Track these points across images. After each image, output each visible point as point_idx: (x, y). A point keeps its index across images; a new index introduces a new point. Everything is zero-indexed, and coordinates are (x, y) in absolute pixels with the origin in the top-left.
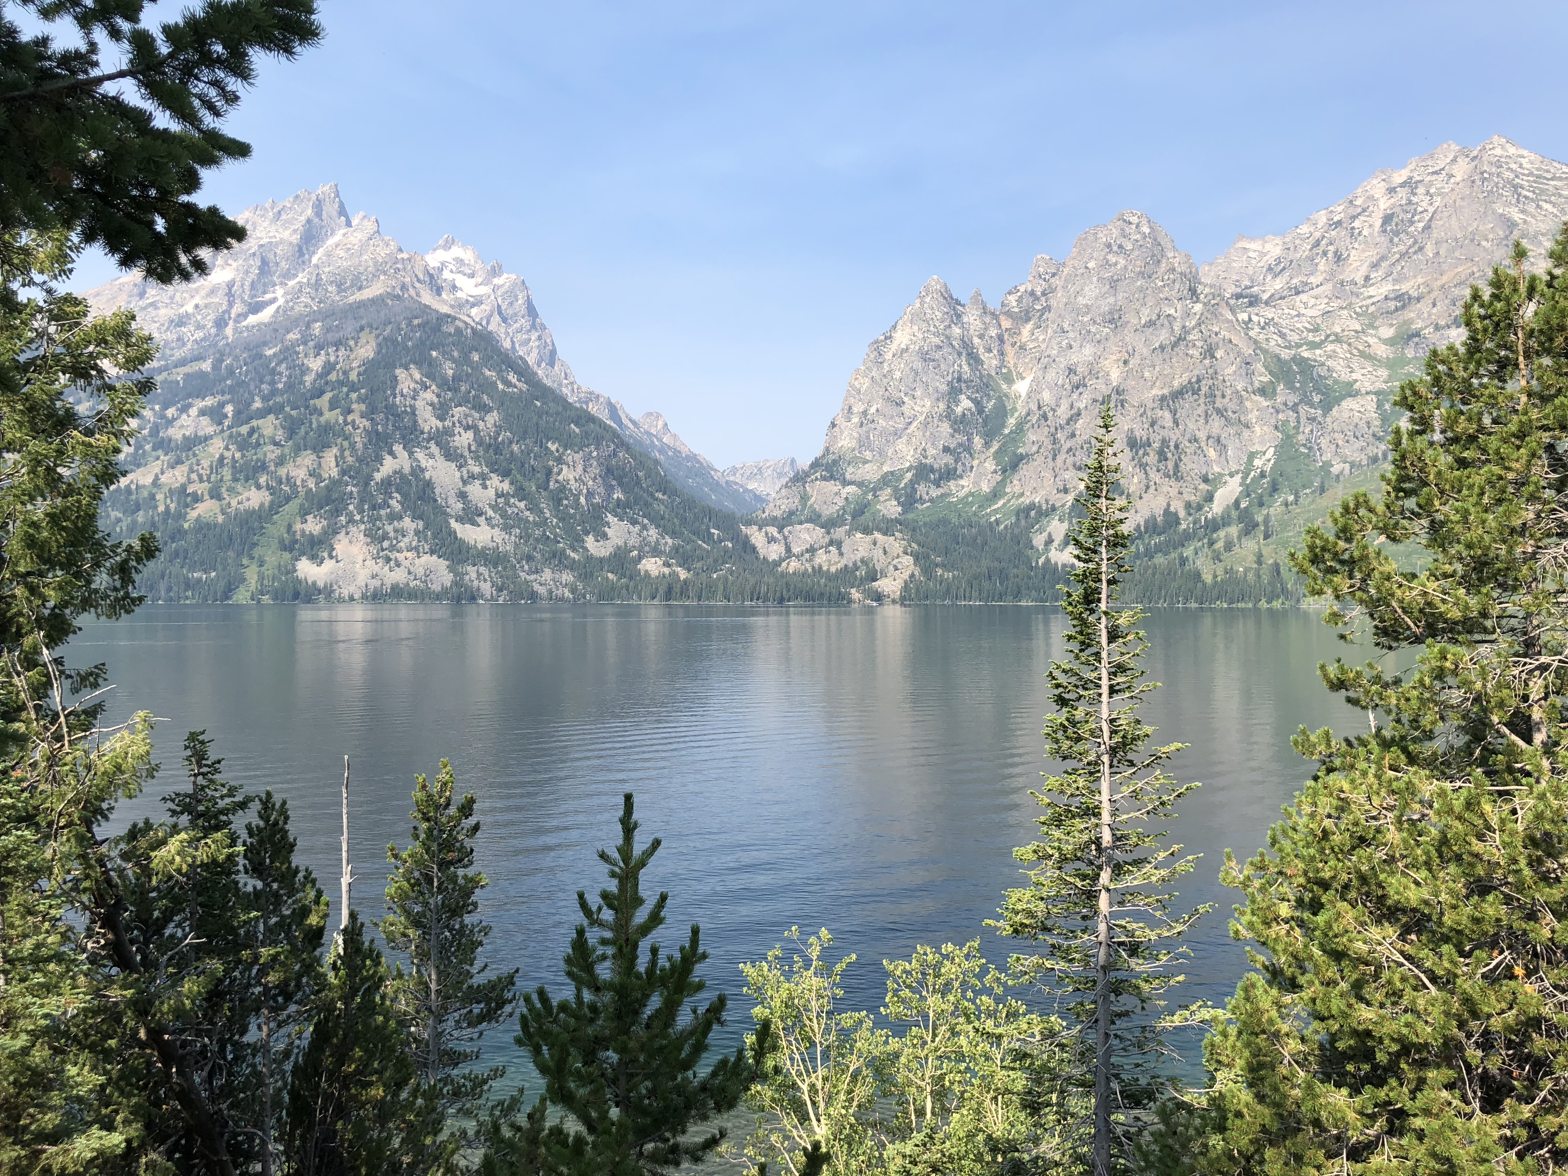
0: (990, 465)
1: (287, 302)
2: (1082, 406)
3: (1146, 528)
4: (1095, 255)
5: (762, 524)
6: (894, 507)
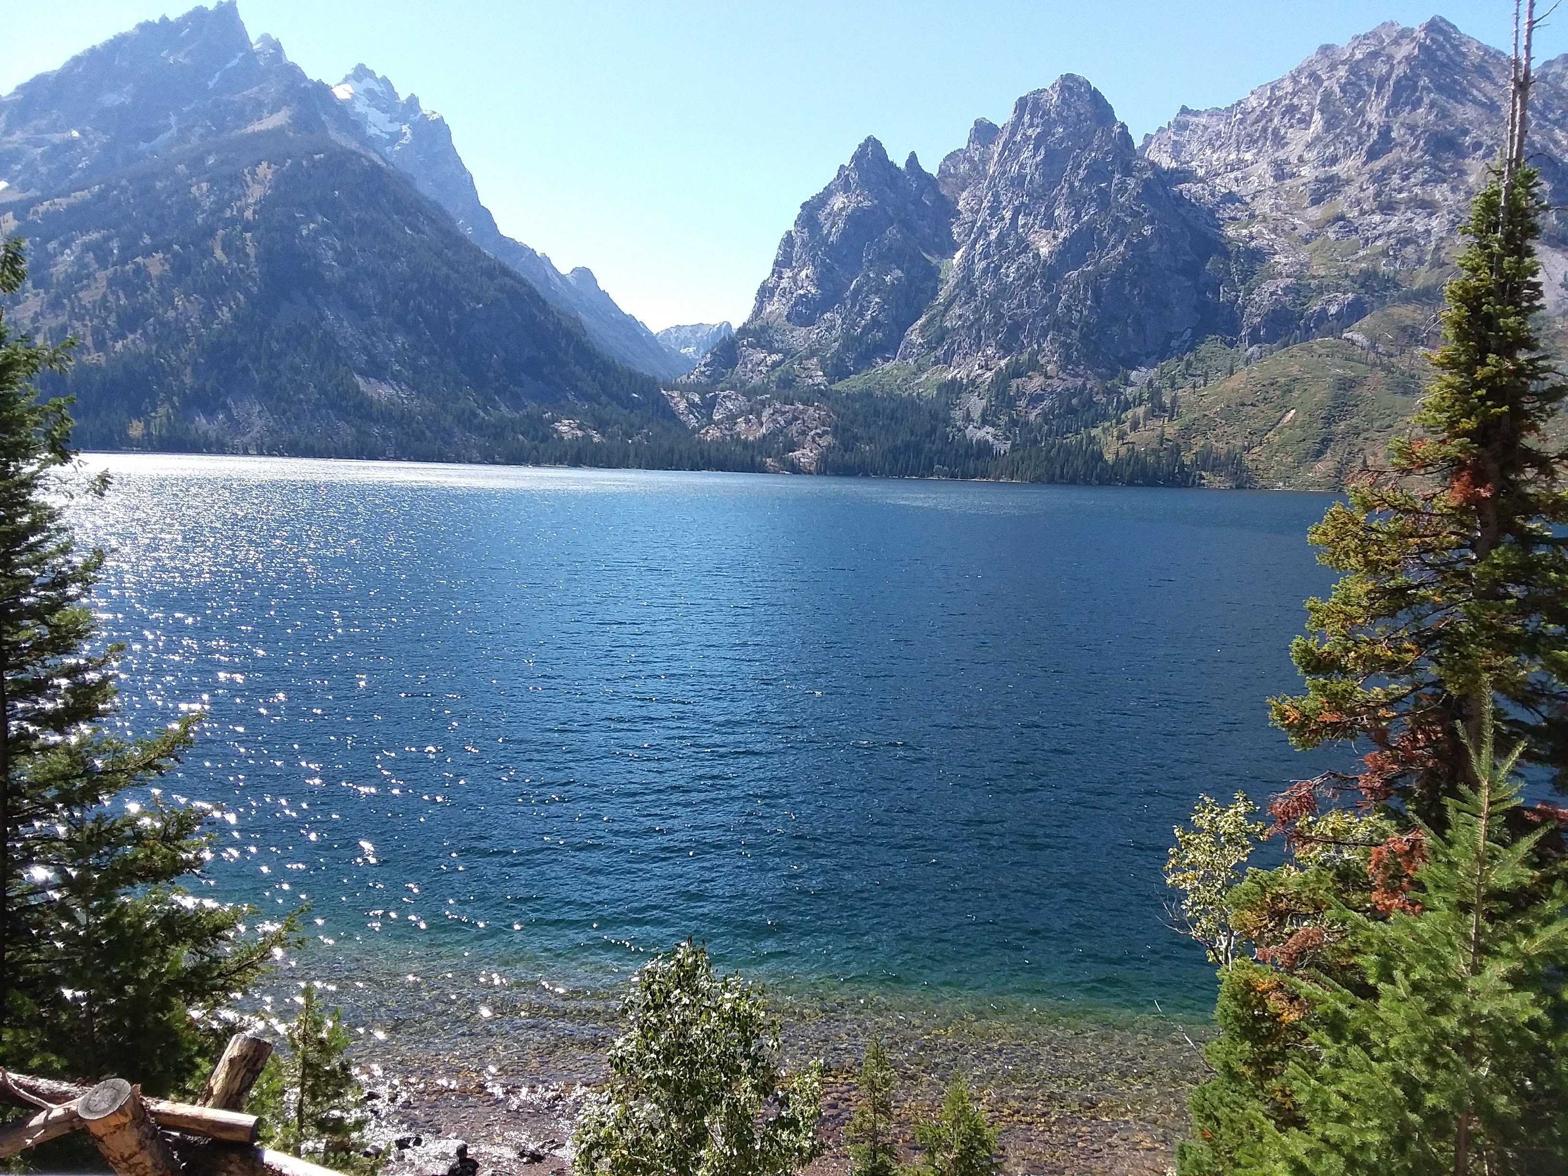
0: (916, 340)
3: (1061, 407)
4: (1036, 121)
5: (684, 389)
6: (819, 377)
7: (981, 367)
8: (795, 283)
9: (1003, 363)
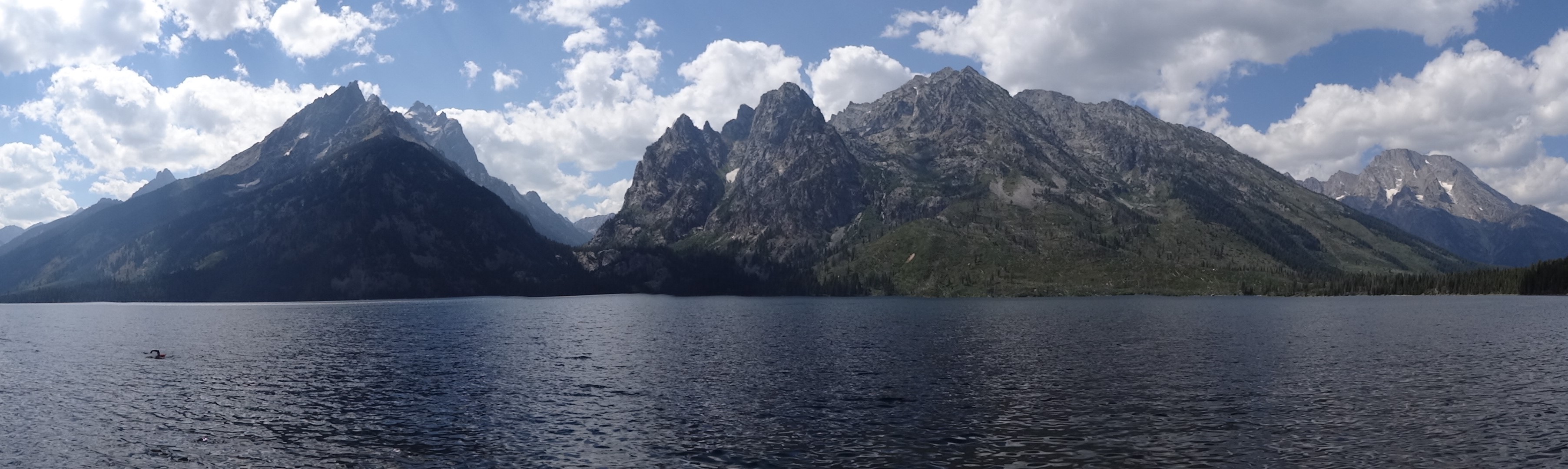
0: (715, 218)
1: (333, 145)
2: (764, 186)
3: (795, 254)
4: (772, 105)
5: (585, 250)
6: (662, 240)
7: (751, 234)
8: (645, 188)
9: (763, 231)
